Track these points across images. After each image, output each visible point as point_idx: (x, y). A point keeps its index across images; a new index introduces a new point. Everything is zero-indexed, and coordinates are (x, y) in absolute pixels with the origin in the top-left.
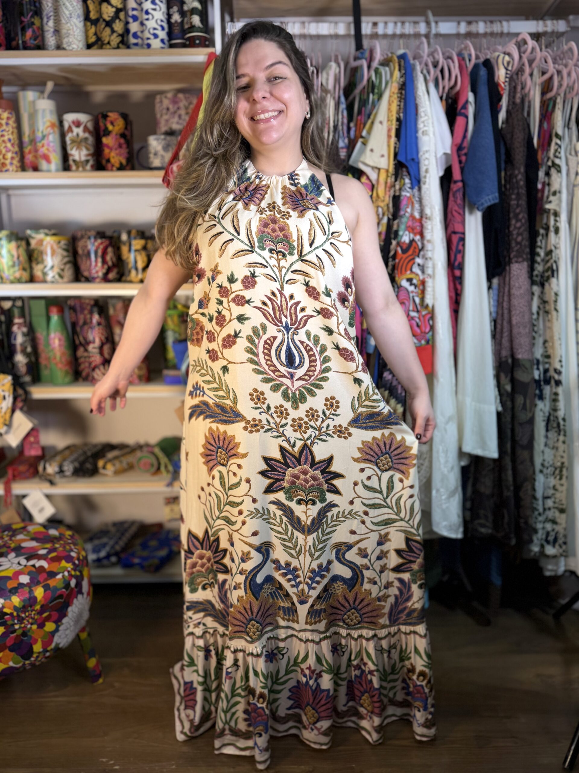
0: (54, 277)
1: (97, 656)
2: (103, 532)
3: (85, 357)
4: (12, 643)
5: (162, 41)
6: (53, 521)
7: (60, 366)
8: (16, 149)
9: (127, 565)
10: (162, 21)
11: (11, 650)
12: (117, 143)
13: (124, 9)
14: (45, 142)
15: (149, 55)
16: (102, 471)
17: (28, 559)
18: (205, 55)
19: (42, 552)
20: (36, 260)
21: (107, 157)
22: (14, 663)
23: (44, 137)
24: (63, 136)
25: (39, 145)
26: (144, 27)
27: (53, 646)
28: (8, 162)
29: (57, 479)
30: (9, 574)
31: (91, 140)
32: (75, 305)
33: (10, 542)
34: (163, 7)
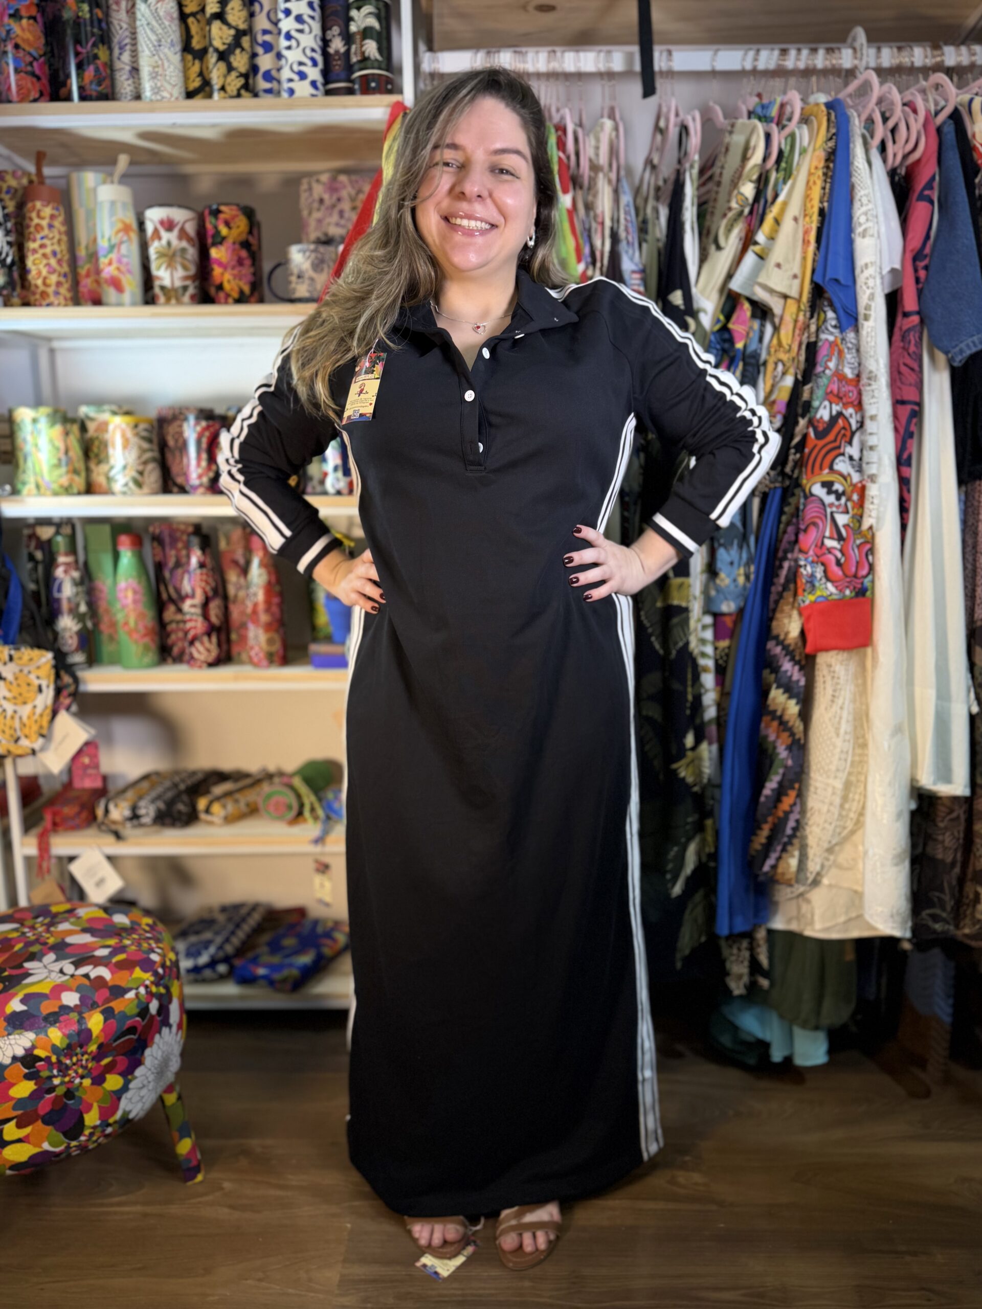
0: (126, 485)
1: (193, 1136)
2: (205, 922)
3: (178, 622)
4: (48, 1109)
5: (314, 84)
6: (120, 902)
7: (136, 636)
8: (65, 268)
9: (246, 980)
10: (313, 50)
11: (46, 1122)
12: (235, 258)
13: (249, 31)
14: (113, 256)
15: (290, 107)
16: (203, 816)
17: (77, 964)
18: (387, 106)
19: (102, 952)
20: (97, 456)
21: (218, 281)
22: (51, 1144)
23: (112, 248)
24: (144, 247)
25: (103, 261)
26: (283, 62)
27: (118, 1115)
28: (50, 290)
29: (128, 830)
30: (45, 989)
31: (192, 252)
32: (161, 533)
33: (48, 935)
34: (316, 27)
